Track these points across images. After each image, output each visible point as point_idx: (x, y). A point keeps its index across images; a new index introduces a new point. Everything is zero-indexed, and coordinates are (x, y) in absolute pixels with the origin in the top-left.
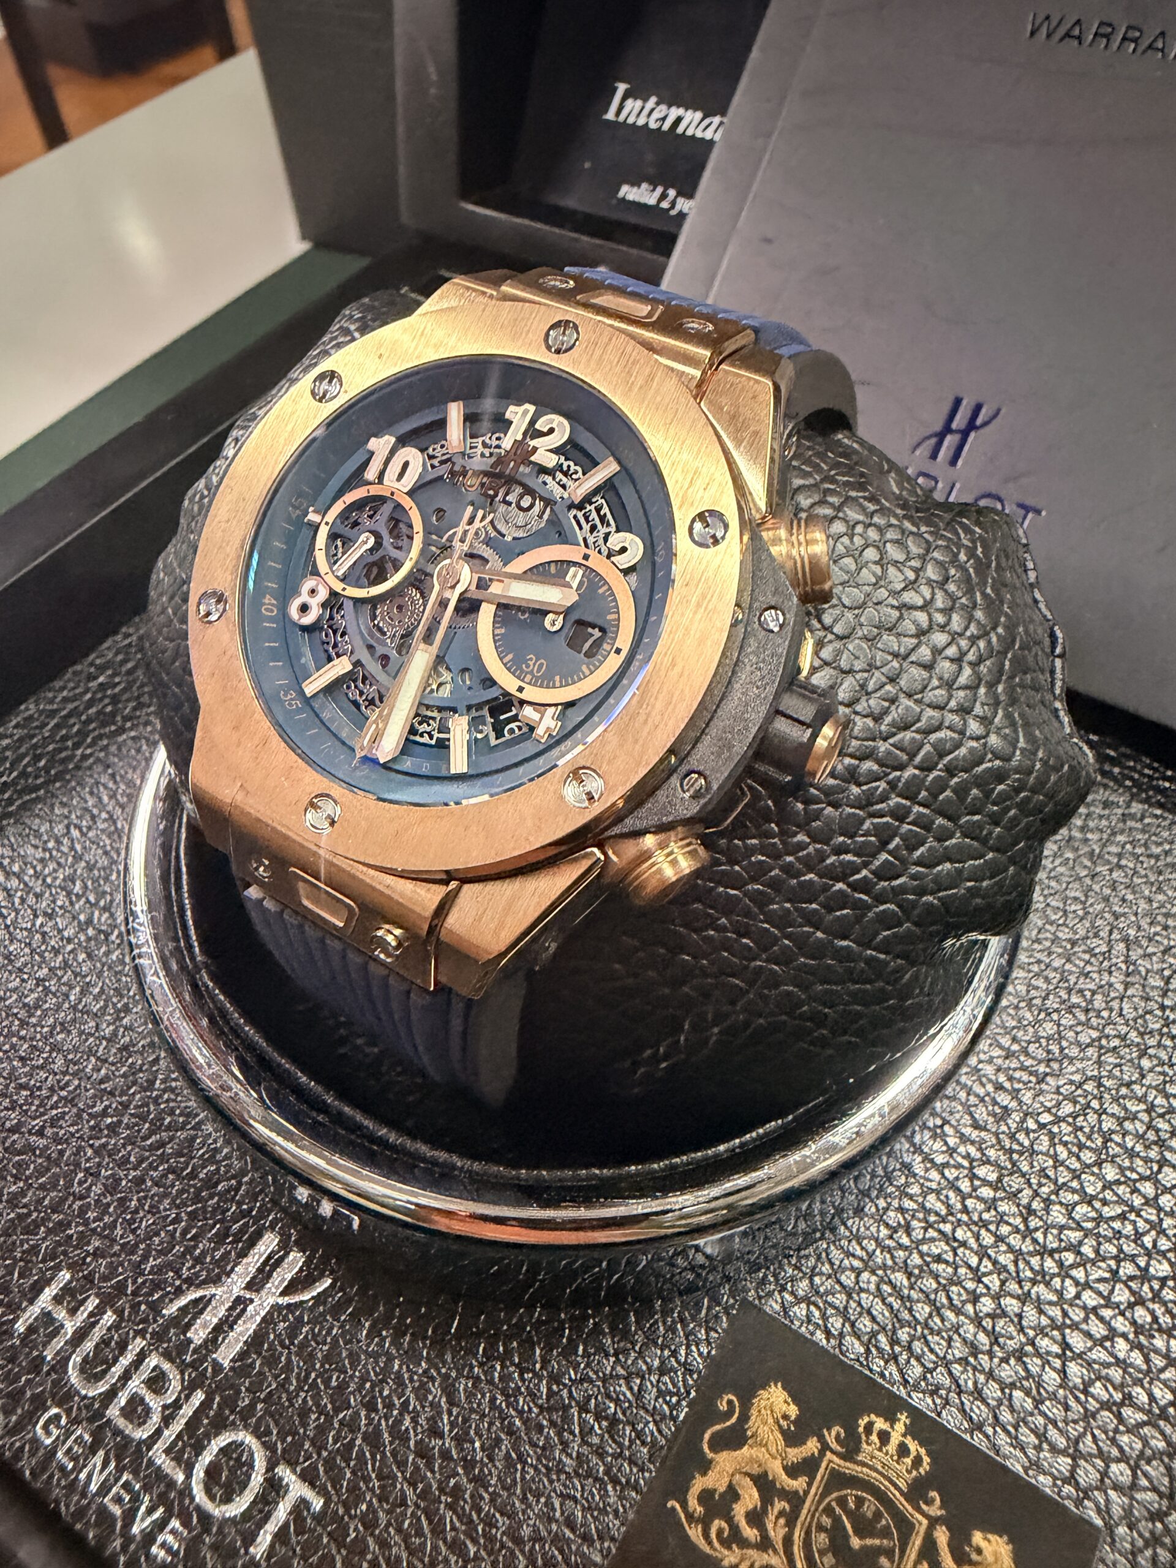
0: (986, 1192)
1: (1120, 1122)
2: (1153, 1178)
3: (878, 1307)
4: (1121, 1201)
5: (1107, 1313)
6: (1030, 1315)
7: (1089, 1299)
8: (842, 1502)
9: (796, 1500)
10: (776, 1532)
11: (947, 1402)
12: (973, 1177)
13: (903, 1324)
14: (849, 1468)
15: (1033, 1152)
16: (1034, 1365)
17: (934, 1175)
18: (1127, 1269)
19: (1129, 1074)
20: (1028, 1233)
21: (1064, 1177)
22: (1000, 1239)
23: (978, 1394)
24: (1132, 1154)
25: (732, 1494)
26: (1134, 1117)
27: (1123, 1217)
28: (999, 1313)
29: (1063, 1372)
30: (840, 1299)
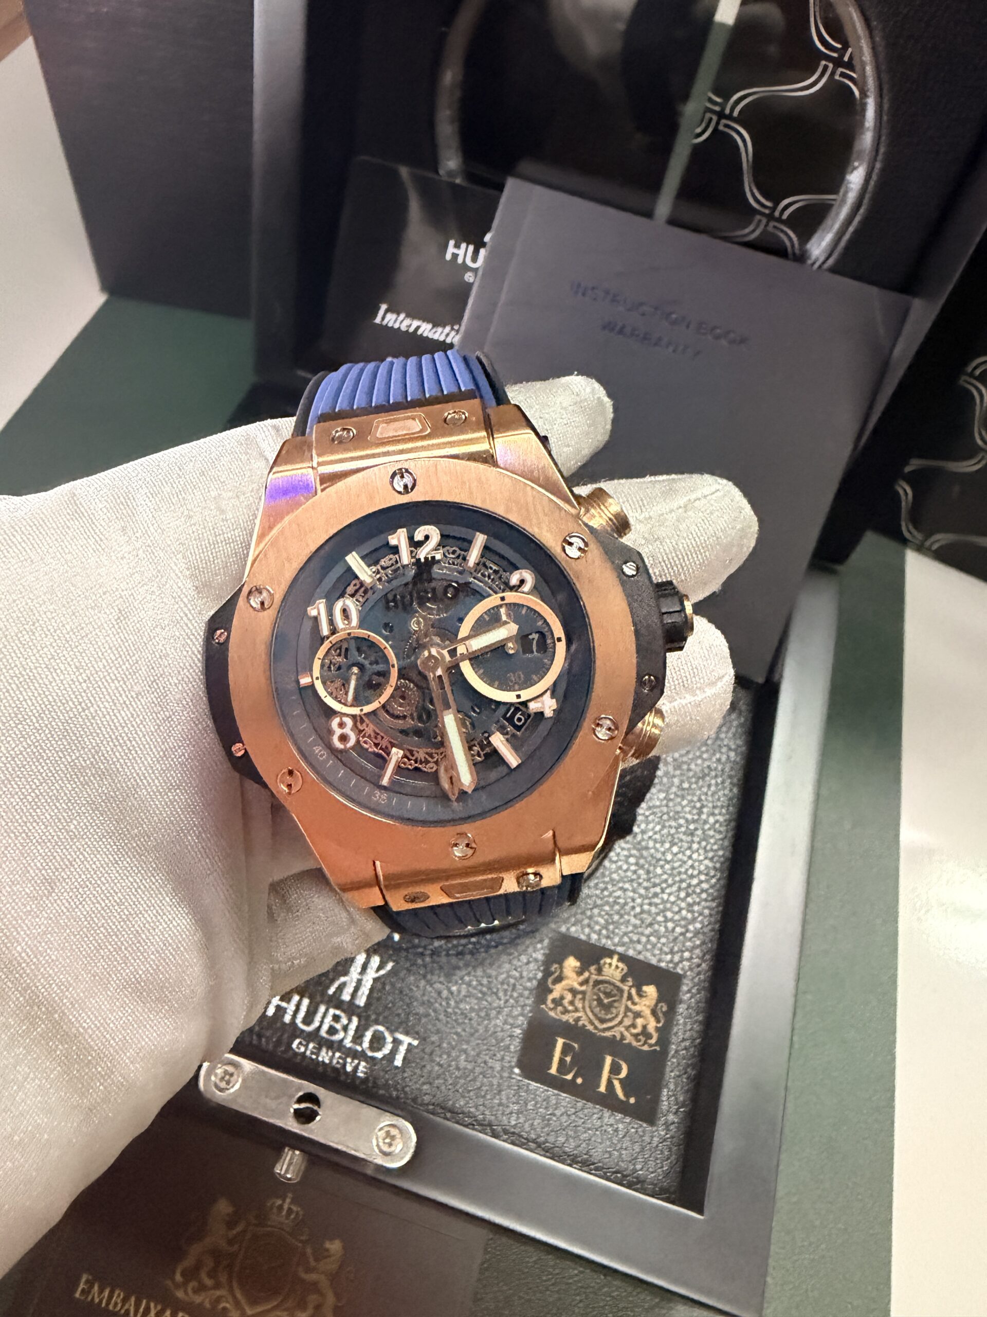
0: (633, 868)
1: (676, 828)
2: (690, 848)
3: (602, 921)
4: (680, 860)
5: (679, 902)
6: (653, 909)
7: (672, 899)
8: (599, 989)
9: (583, 993)
10: (579, 1005)
11: (628, 948)
12: (627, 862)
13: (610, 924)
14: (600, 978)
15: (647, 848)
16: (656, 927)
17: (614, 866)
18: (684, 885)
19: (679, 808)
20: (648, 880)
21: (659, 856)
22: (640, 884)
23: (639, 942)
24: (681, 841)
25: (562, 998)
26: (680, 826)
27: (681, 866)
28: (642, 912)
29: (666, 927)
30: (586, 922)
